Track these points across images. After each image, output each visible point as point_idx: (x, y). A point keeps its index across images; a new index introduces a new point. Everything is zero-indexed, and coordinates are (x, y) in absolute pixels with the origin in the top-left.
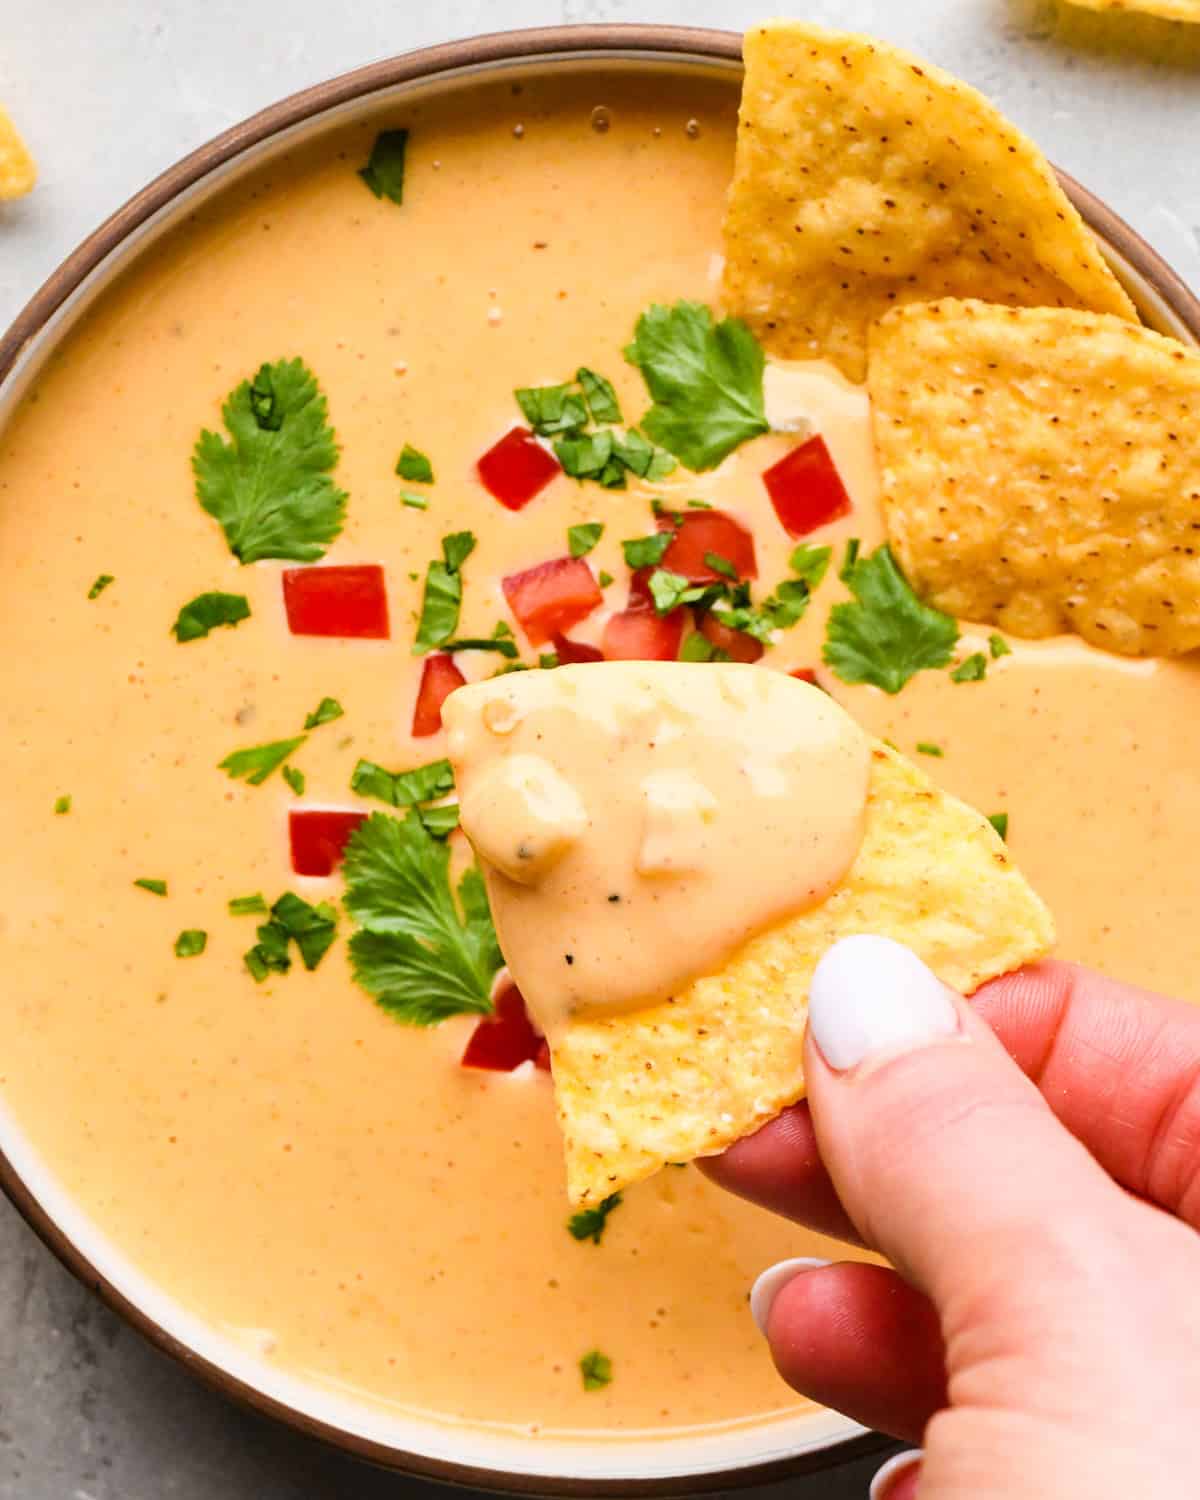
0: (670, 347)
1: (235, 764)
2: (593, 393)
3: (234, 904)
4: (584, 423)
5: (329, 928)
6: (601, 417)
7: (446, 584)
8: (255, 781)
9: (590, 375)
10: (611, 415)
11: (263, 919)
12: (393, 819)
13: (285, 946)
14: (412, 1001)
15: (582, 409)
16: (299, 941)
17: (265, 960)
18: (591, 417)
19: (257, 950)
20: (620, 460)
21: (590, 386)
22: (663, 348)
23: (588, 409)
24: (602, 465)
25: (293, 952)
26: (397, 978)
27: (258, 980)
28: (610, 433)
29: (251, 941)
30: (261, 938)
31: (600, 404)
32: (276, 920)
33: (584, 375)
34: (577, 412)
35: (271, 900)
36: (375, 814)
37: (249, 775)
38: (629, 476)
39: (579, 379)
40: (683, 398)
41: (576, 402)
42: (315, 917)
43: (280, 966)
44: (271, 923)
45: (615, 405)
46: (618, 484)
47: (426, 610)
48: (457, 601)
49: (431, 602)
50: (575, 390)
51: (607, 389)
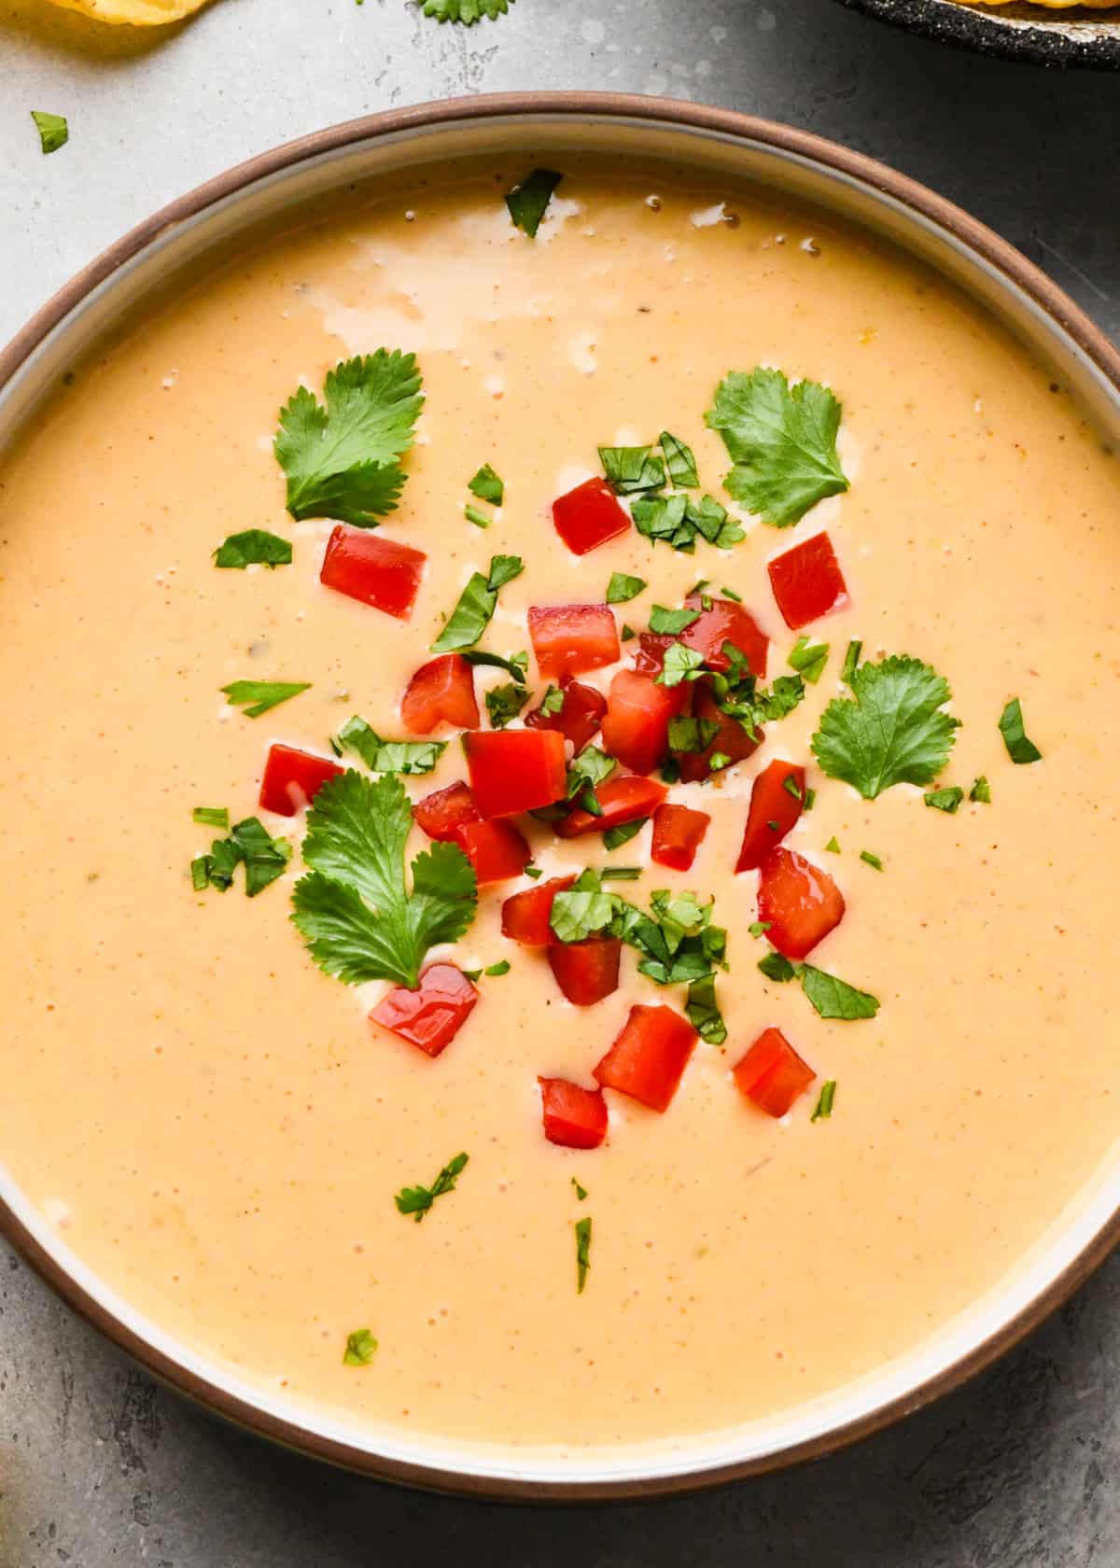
0: (748, 410)
1: (235, 692)
2: (675, 456)
3: (198, 811)
4: (663, 485)
5: (279, 863)
6: (679, 480)
7: (484, 599)
8: (252, 714)
9: (673, 440)
10: (689, 479)
11: (222, 834)
12: (367, 779)
13: (233, 866)
14: (343, 956)
15: (660, 471)
16: (247, 866)
17: (212, 872)
18: (669, 480)
19: (206, 860)
20: (693, 523)
21: (672, 450)
22: (742, 412)
23: (666, 470)
24: (674, 527)
25: (239, 874)
26: (331, 930)
27: (196, 889)
28: (686, 497)
29: (202, 850)
30: (214, 851)
31: (679, 467)
32: (234, 839)
33: (666, 440)
34: (655, 473)
35: (235, 819)
36: (351, 770)
37: (247, 706)
38: (699, 541)
39: (661, 443)
40: (762, 456)
41: (656, 464)
42: (270, 848)
43: (222, 883)
44: (228, 841)
45: (694, 471)
46: (687, 547)
47: (456, 615)
48: (487, 617)
49: (463, 609)
50: (657, 451)
51: (687, 455)
